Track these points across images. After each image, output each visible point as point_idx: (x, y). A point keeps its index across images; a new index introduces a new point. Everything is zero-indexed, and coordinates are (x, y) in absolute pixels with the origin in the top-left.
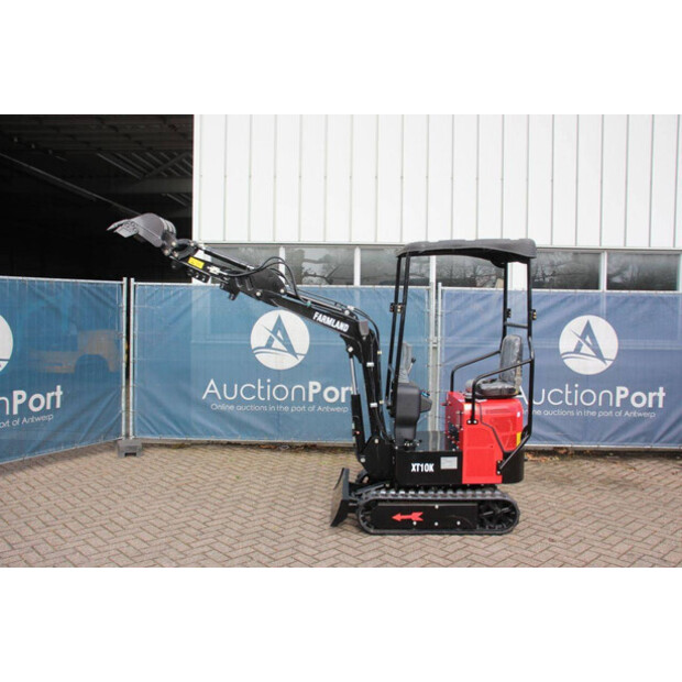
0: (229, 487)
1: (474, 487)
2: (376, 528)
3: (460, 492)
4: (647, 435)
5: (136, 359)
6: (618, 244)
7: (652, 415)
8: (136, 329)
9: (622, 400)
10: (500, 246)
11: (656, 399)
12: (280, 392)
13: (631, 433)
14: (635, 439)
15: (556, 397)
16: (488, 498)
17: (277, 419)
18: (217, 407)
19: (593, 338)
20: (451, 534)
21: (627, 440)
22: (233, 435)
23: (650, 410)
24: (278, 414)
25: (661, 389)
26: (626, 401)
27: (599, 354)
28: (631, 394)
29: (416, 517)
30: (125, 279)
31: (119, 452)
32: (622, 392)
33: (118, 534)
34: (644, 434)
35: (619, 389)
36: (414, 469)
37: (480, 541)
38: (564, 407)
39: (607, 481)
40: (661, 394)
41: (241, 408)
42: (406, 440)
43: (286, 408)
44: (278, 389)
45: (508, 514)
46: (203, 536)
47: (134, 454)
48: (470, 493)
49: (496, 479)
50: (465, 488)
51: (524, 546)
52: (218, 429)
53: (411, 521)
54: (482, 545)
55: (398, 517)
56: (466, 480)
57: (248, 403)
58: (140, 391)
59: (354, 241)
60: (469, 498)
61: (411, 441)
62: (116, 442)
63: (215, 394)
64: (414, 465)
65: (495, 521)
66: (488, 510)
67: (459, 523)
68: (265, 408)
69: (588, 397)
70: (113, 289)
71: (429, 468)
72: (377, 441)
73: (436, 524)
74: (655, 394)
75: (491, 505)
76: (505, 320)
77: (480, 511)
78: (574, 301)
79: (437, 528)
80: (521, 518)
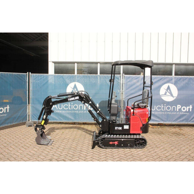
0: (60, 135)
1: (134, 134)
2: (104, 146)
3: (129, 136)
4: (186, 120)
5: (32, 97)
6: (178, 62)
7: (188, 114)
8: (32, 88)
9: (179, 109)
10: (142, 62)
11: (189, 109)
12: (75, 107)
13: (181, 119)
14: (183, 121)
15: (159, 108)
16: (138, 137)
17: (75, 115)
18: (56, 111)
19: (170, 90)
20: (127, 148)
21: (180, 121)
22: (61, 120)
23: (187, 112)
24: (75, 113)
25: (191, 106)
26: (180, 110)
27: (172, 95)
28: (181, 107)
29: (116, 143)
30: (28, 73)
31: (27, 125)
32: (179, 107)
33: (27, 149)
34: (185, 119)
35: (178, 106)
36: (116, 129)
37: (135, 150)
38: (161, 111)
39: (174, 133)
40: (191, 107)
41: (64, 112)
42: (114, 120)
43: (77, 112)
44: (75, 106)
45: (144, 142)
46: (53, 149)
47: (31, 126)
48: (132, 136)
49: (140, 132)
50: (131, 134)
51: (148, 152)
52: (57, 118)
53: (115, 144)
54: (136, 151)
55: (111, 143)
56: (131, 132)
57: (66, 110)
58: (33, 107)
59: (98, 61)
60: (132, 137)
61: (115, 120)
62: (25, 122)
63: (56, 108)
64: (116, 128)
65: (140, 145)
66: (138, 141)
67: (129, 145)
68: (71, 112)
69: (168, 108)
70: (24, 75)
71: (120, 128)
72: (105, 120)
73: (122, 145)
74: (189, 107)
75: (138, 140)
76: (144, 85)
77: (135, 142)
78: (164, 79)
79: (122, 146)
80: (147, 144)
